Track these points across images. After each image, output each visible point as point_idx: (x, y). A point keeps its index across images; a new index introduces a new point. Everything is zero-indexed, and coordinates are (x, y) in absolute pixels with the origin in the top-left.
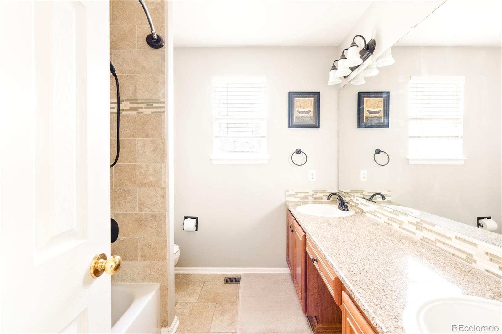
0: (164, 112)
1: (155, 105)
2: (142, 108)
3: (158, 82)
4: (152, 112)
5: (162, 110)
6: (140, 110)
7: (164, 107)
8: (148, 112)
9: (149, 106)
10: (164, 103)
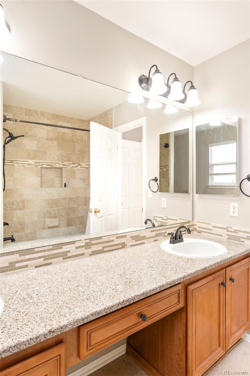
0: (169, 169)
1: (167, 167)
2: (163, 168)
3: (167, 159)
4: (166, 170)
5: (168, 169)
6: (163, 169)
7: (169, 168)
8: (165, 169)
9: (165, 168)
10: (169, 166)
